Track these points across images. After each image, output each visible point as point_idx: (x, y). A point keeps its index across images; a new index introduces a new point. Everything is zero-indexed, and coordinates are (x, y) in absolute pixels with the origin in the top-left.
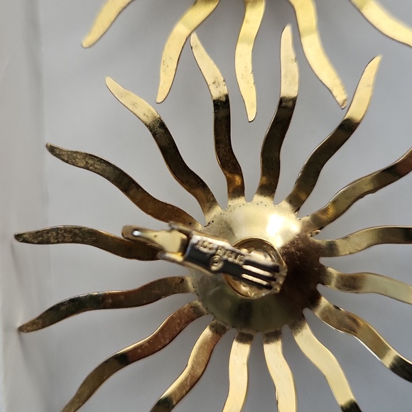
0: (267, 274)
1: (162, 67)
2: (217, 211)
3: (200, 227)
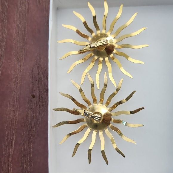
0: (99, 118)
1: (82, 78)
2: (91, 106)
3: (87, 109)
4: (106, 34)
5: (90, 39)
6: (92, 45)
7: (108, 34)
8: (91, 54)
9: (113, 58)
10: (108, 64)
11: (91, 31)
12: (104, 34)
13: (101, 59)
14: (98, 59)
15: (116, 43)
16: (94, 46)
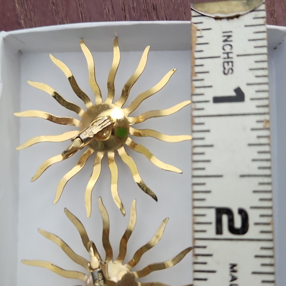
4: (105, 104)
5: (77, 122)
6: (83, 137)
7: (109, 101)
8: (89, 152)
9: (134, 145)
10: (128, 160)
11: (74, 108)
12: (100, 105)
13: (111, 155)
14: (106, 155)
15: (129, 115)
16: (87, 136)
